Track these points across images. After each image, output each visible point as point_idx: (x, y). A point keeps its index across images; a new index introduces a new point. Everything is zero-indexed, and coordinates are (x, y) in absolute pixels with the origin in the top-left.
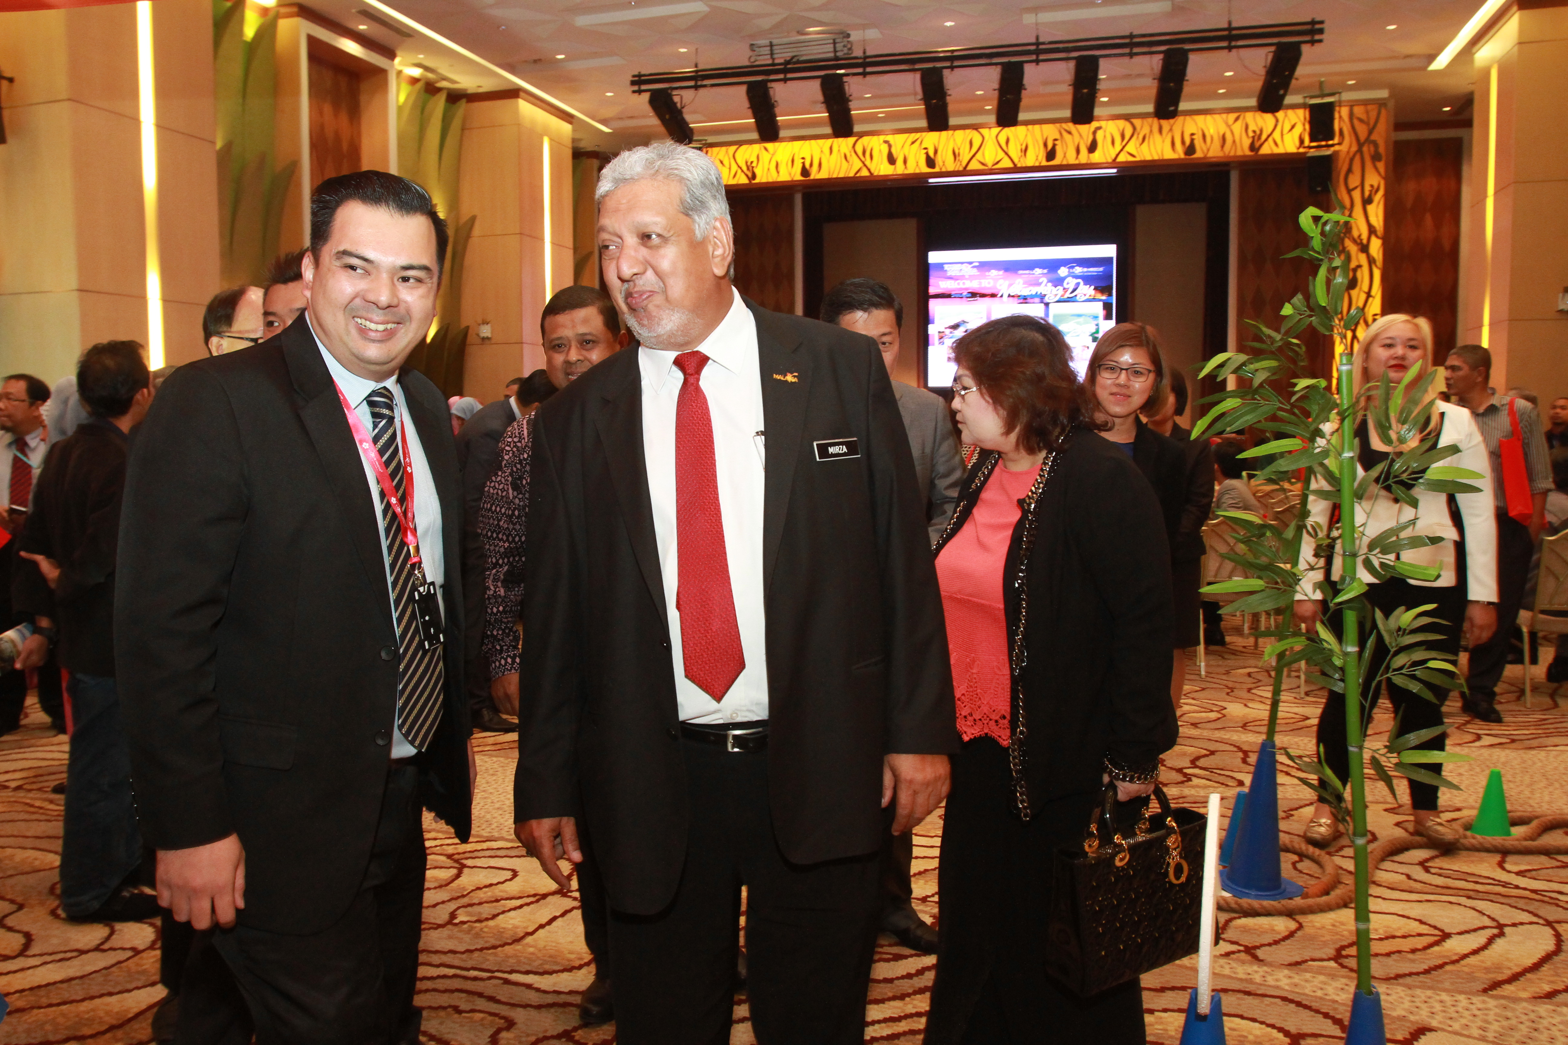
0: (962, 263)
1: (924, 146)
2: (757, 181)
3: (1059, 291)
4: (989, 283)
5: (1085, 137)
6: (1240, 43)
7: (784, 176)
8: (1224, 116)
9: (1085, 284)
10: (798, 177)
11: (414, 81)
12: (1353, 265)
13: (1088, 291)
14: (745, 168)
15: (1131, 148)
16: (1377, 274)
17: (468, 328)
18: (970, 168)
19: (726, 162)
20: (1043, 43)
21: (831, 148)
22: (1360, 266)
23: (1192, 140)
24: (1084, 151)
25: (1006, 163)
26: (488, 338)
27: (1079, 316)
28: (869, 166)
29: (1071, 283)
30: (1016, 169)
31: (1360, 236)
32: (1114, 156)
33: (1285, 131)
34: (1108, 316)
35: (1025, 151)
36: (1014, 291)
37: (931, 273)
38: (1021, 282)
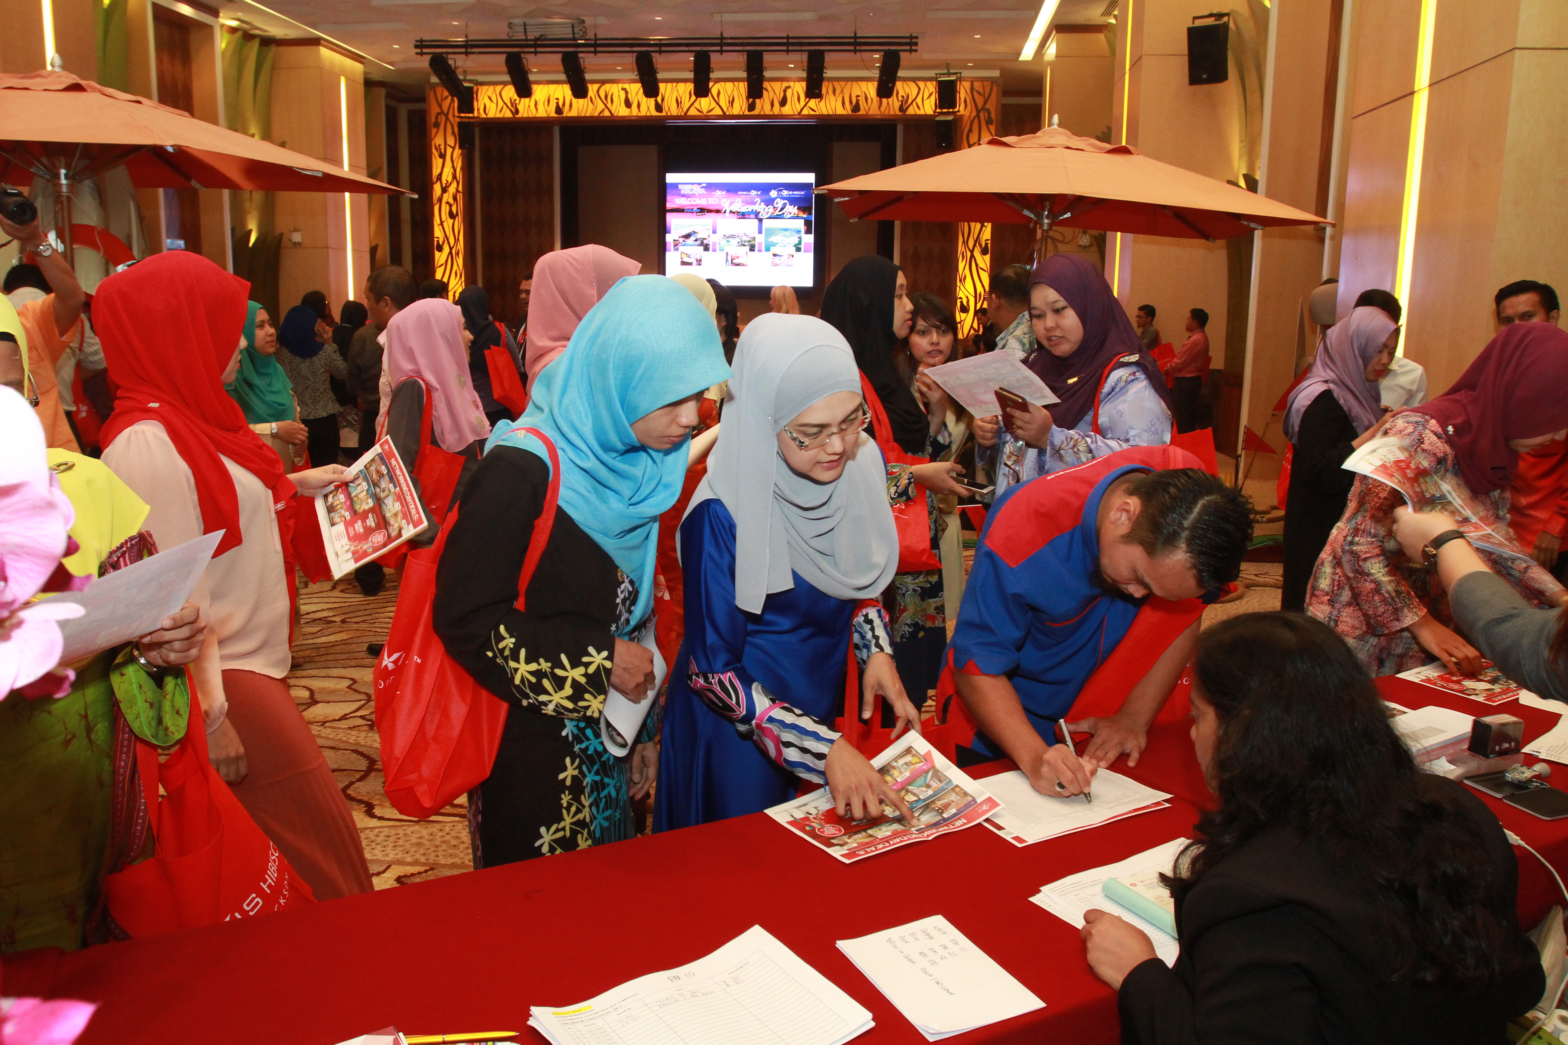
0: (693, 184)
2: (520, 115)
3: (770, 209)
4: (714, 201)
5: (778, 93)
6: (863, 48)
7: (542, 113)
9: (791, 205)
10: (553, 114)
11: (233, 30)
13: (792, 210)
14: (509, 105)
15: (812, 105)
17: (281, 235)
18: (689, 113)
19: (494, 99)
20: (726, 38)
23: (858, 101)
24: (777, 105)
25: (718, 111)
26: (299, 243)
27: (786, 230)
28: (610, 108)
29: (780, 203)
30: (725, 116)
32: (799, 110)
33: (925, 98)
34: (808, 231)
35: (732, 102)
36: (735, 208)
37: (669, 191)
38: (740, 201)
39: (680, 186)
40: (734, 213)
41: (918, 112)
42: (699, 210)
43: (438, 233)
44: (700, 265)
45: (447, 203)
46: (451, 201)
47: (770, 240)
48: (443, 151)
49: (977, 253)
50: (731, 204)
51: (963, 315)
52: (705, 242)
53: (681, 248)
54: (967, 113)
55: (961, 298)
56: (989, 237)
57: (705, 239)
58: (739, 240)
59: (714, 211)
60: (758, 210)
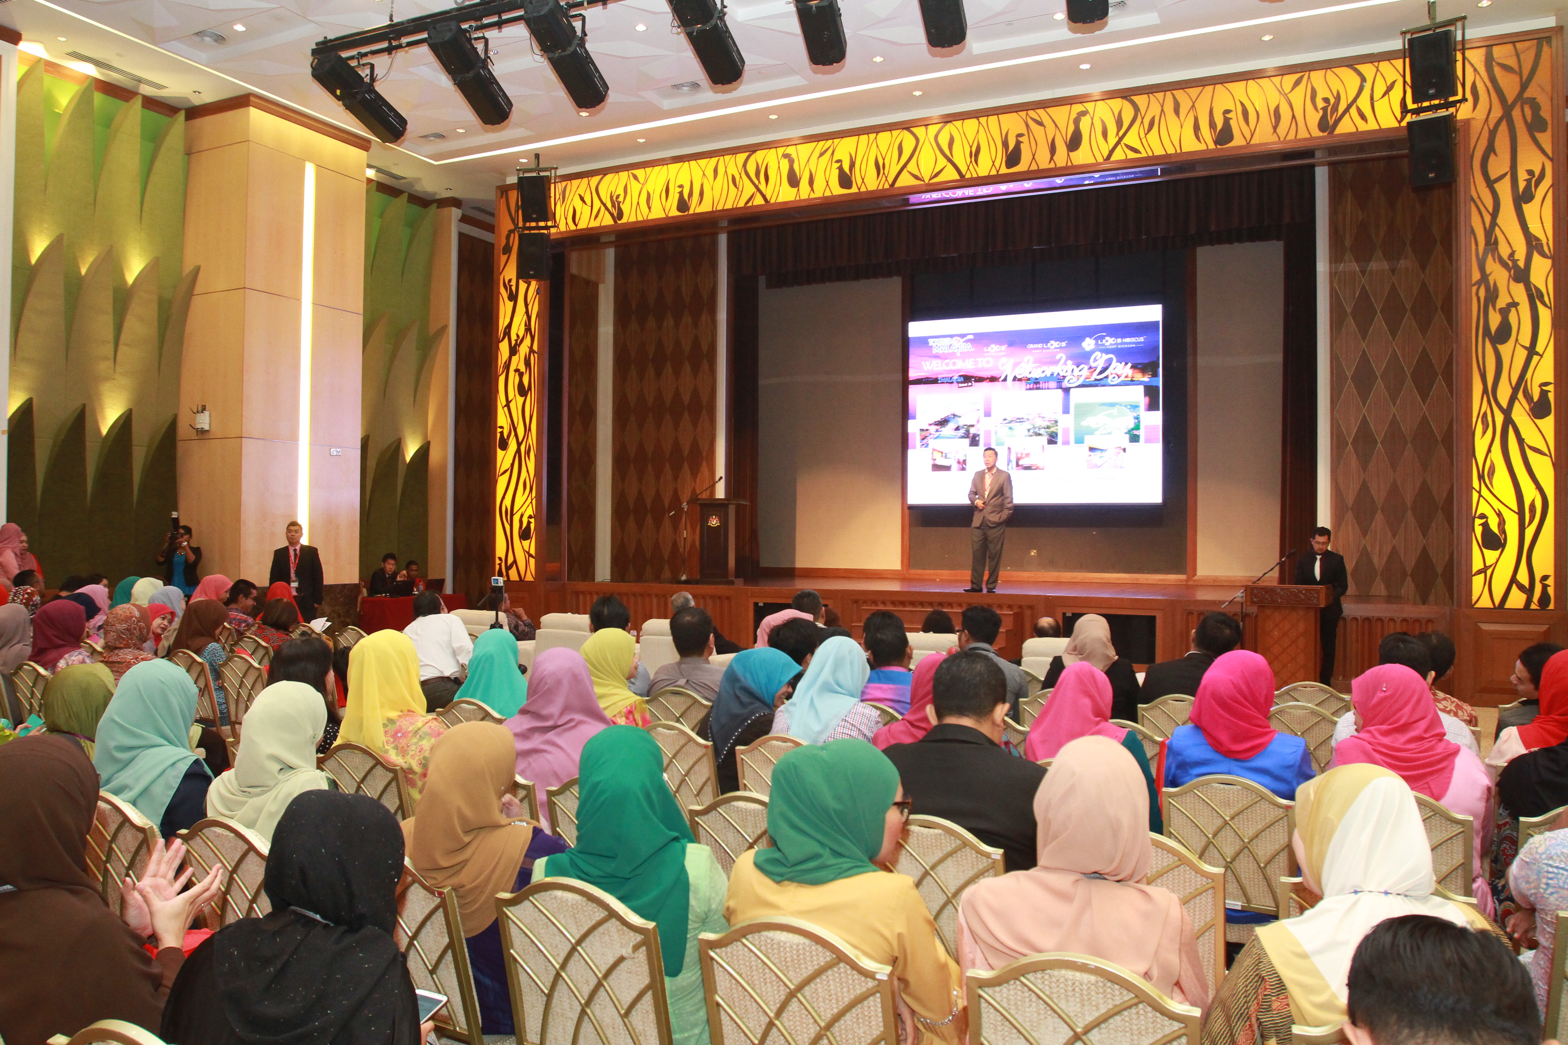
0: (952, 336)
1: (835, 158)
2: (624, 220)
3: (1084, 371)
4: (987, 362)
5: (1063, 128)
7: (657, 213)
8: (1276, 80)
9: (1119, 361)
10: (674, 213)
12: (1502, 302)
13: (1125, 370)
14: (609, 205)
15: (1132, 139)
16: (1545, 316)
17: (177, 418)
18: (898, 185)
19: (588, 199)
21: (716, 171)
22: (1515, 305)
23: (1227, 121)
24: (1061, 148)
25: (950, 174)
26: (204, 431)
27: (1112, 405)
28: (764, 192)
29: (1100, 359)
30: (964, 182)
31: (1512, 254)
32: (1106, 153)
33: (1378, 95)
34: (1152, 406)
35: (976, 155)
36: (1021, 373)
37: (912, 351)
38: (1032, 360)
39: (931, 341)
40: (1020, 380)
41: (1362, 127)
42: (962, 379)
43: (502, 420)
44: (963, 469)
45: (517, 370)
46: (522, 368)
47: (1084, 423)
48: (514, 288)
49: (1520, 415)
50: (1016, 365)
51: (1491, 555)
52: (972, 431)
53: (932, 442)
54: (1480, 114)
55: (1483, 516)
56: (1550, 378)
57: (973, 426)
58: (1031, 427)
59: (987, 378)
60: (1062, 374)
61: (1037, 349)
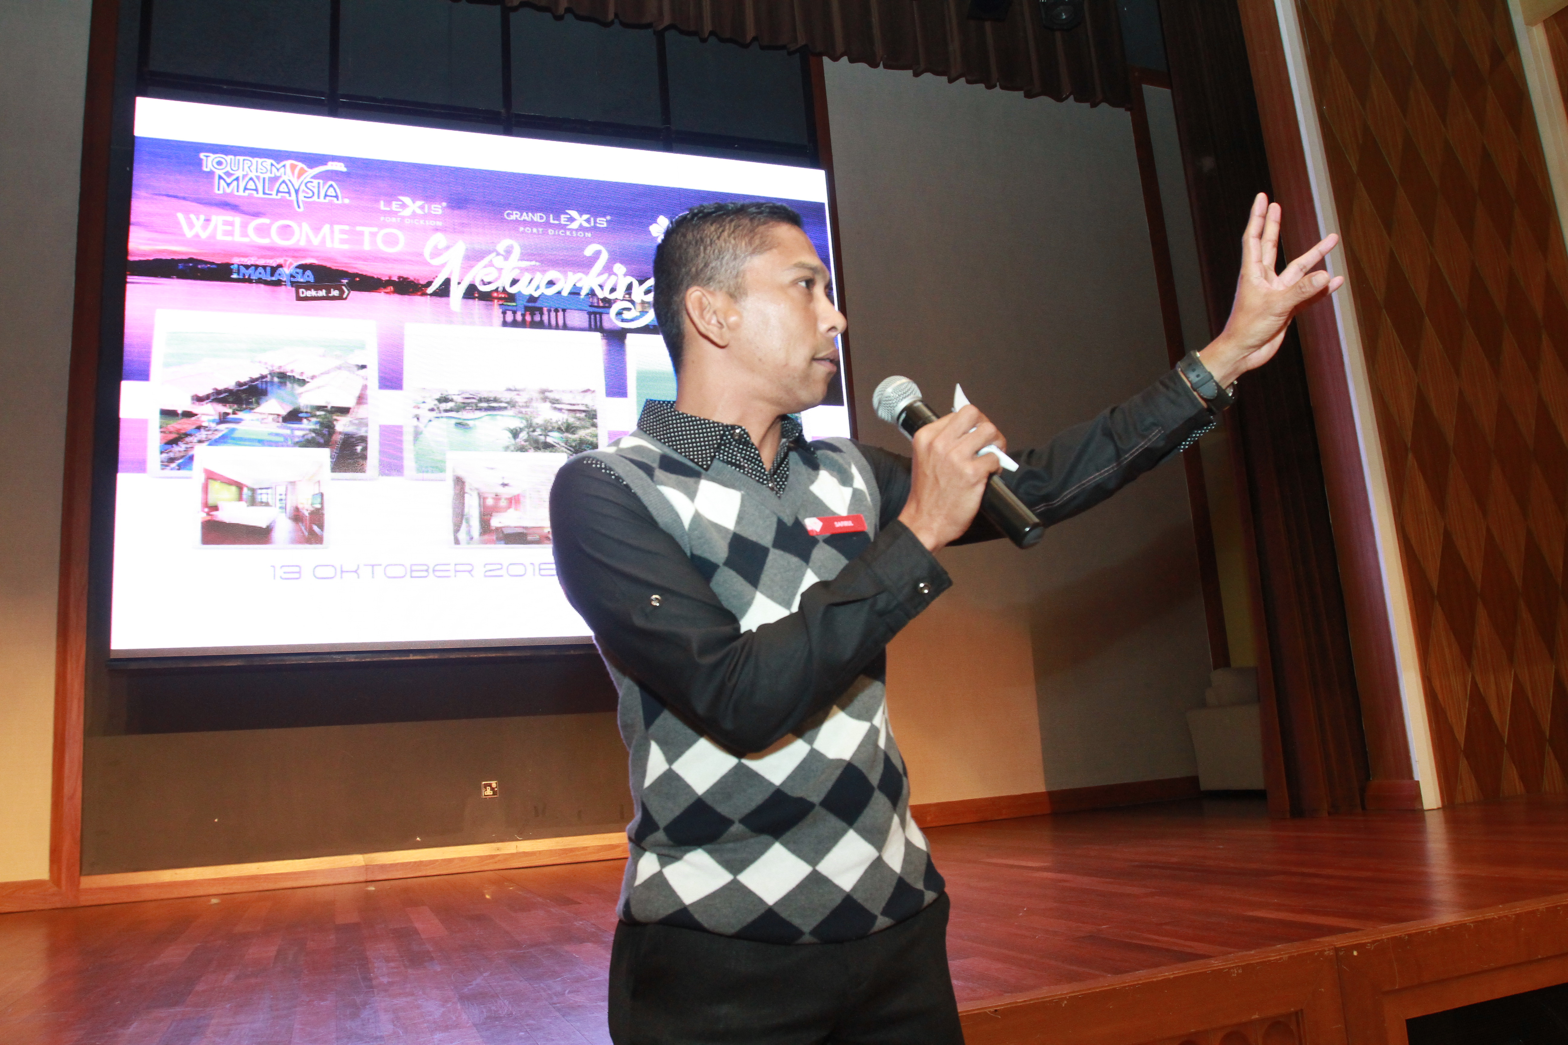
4: (391, 241)
36: (488, 278)
37: (142, 176)
38: (517, 251)
39: (209, 162)
40: (486, 297)
42: (309, 276)
50: (473, 258)
52: (342, 425)
53: (204, 455)
57: (345, 411)
58: (517, 423)
59: (389, 282)
60: (600, 294)
61: (533, 224)
